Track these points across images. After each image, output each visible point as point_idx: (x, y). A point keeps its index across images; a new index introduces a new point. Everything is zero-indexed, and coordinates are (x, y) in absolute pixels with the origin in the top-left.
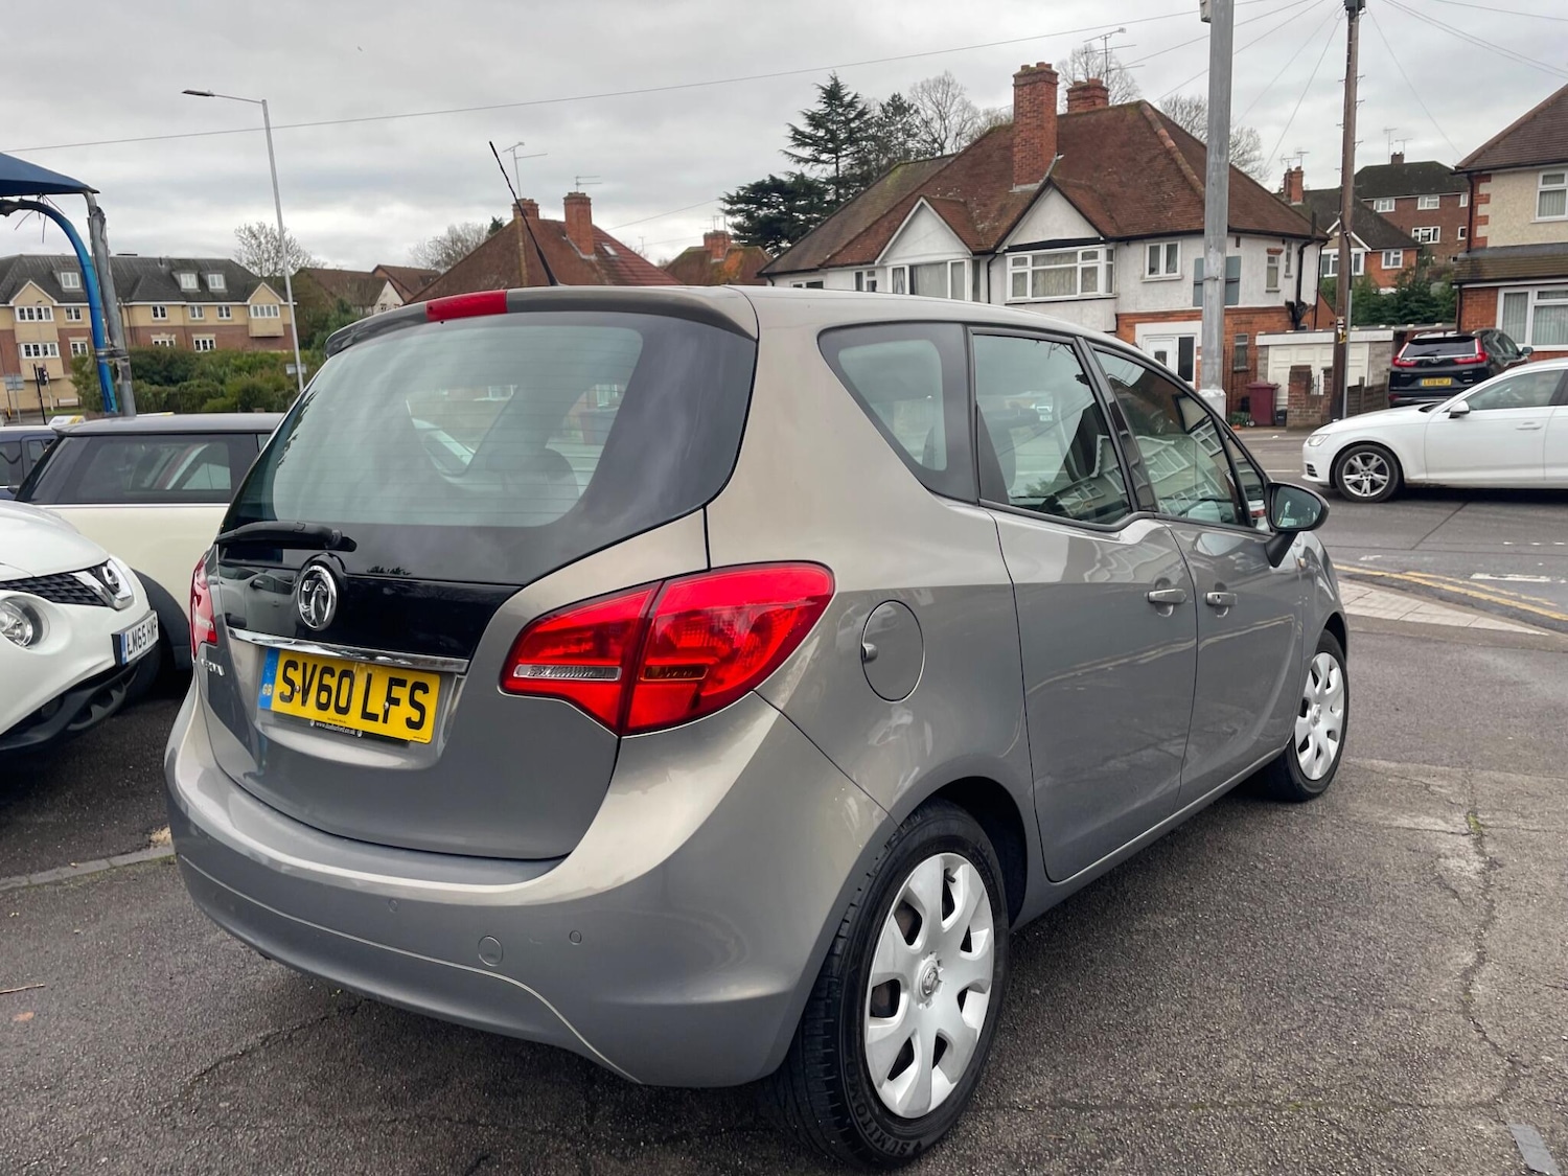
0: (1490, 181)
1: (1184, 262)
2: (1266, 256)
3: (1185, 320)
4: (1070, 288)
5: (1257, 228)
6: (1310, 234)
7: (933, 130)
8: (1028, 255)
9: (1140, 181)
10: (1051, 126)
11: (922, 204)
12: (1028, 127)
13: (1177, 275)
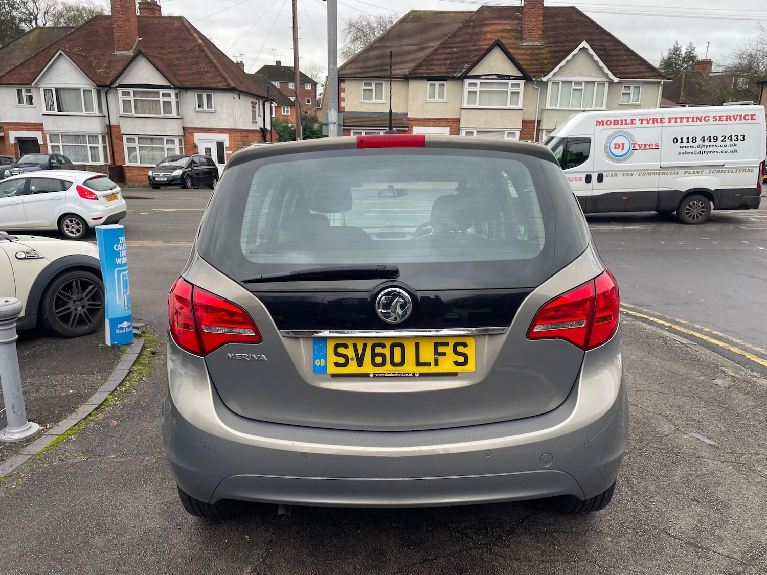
0: (344, 82)
1: (216, 104)
2: (251, 105)
3: (219, 133)
4: (157, 111)
5: (247, 91)
6: (267, 96)
7: (29, 8)
8: (131, 91)
9: (187, 59)
10: (134, 21)
11: (61, 53)
12: (121, 19)
13: (213, 110)
